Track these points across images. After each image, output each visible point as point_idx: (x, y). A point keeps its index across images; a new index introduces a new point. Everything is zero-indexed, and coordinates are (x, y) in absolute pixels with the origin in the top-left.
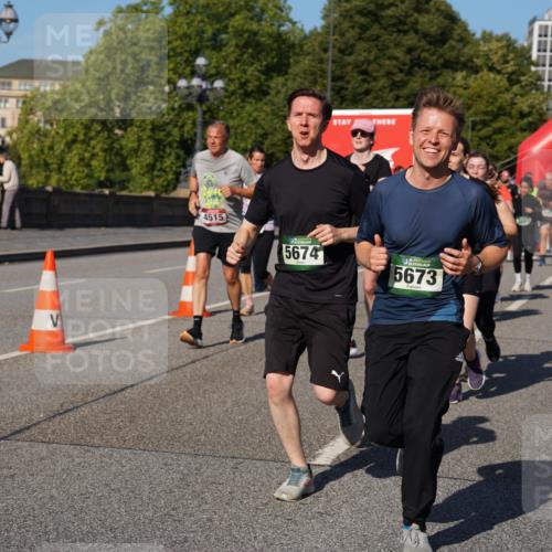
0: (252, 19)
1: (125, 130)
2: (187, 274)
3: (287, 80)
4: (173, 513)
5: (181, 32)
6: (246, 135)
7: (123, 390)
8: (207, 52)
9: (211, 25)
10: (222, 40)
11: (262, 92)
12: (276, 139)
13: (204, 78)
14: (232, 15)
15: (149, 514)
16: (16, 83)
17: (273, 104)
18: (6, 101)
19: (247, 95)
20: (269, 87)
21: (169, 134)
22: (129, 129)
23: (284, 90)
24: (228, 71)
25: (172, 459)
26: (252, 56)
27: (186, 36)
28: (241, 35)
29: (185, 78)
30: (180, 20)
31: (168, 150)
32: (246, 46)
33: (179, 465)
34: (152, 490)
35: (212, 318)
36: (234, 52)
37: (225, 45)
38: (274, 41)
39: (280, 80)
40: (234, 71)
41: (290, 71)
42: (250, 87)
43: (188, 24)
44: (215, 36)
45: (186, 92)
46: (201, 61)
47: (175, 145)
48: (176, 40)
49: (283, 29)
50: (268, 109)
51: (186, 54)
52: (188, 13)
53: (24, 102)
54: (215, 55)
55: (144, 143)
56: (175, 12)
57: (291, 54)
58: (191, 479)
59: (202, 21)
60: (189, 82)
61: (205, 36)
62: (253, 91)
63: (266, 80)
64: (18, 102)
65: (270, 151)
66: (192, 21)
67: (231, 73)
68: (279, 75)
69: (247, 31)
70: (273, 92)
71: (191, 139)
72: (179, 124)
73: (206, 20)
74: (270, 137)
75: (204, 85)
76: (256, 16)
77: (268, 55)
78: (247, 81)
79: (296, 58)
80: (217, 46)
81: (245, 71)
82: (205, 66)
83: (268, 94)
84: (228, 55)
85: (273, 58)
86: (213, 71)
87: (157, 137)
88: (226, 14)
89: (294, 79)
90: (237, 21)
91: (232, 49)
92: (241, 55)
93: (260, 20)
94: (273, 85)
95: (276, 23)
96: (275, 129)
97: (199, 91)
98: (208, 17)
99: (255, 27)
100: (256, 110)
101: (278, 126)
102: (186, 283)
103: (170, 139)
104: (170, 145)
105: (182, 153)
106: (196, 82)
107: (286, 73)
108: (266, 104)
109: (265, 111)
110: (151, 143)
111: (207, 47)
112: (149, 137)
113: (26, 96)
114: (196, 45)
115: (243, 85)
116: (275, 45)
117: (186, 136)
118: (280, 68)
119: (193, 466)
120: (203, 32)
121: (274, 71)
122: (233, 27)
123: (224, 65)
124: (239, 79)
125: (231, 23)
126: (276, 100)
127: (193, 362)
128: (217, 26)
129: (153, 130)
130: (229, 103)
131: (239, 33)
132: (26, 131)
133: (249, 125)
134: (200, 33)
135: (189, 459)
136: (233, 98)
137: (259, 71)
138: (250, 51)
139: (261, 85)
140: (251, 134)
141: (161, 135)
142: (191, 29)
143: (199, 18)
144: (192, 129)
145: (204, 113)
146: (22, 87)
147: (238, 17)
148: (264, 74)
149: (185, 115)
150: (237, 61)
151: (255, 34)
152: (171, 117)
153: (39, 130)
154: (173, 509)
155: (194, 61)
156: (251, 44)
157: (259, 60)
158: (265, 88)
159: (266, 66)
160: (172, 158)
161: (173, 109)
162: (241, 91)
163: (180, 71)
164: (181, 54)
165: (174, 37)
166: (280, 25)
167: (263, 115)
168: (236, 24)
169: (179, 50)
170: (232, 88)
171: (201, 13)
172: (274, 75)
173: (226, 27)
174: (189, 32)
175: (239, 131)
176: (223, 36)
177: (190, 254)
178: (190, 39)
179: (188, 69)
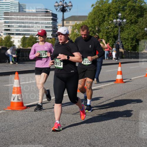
0: (133, 2)
1: (99, 33)
2: (118, 72)
3: (143, 19)
4: (120, 135)
5: (114, 7)
6: (132, 34)
7: (103, 102)
8: (121, 12)
9: (122, 5)
10: (125, 8)
11: (136, 22)
12: (140, 35)
13: (120, 19)
14: (128, 2)
15: (114, 135)
16: (71, 22)
17: (139, 25)
18: (68, 27)
19: (132, 23)
20: (138, 21)
21: (110, 34)
22: (100, 33)
23: (142, 21)
24: (126, 17)
25: (118, 121)
26: (133, 13)
27: (115, 8)
28: (130, 7)
29: (115, 19)
30: (114, 4)
31: (110, 38)
32: (132, 10)
33: (120, 122)
34: (114, 129)
35: (125, 83)
36: (128, 12)
37: (126, 10)
38: (140, 8)
39: (141, 19)
40: (128, 17)
41: (144, 16)
42: (133, 21)
43: (116, 5)
44: (123, 8)
45: (115, 23)
46: (120, 14)
47: (112, 37)
48: (113, 9)
49: (142, 5)
50: (138, 27)
51: (115, 13)
52: (116, 2)
53: (73, 27)
54: (123, 13)
55: (104, 37)
56: (112, 1)
57: (144, 11)
58: (124, 126)
59: (120, 4)
60: (116, 20)
61: (121, 8)
62: (133, 22)
63: (137, 19)
64: (71, 27)
65: (138, 38)
66: (117, 4)
67: (127, 17)
68: (141, 18)
69: (132, 6)
70: (139, 22)
72: (113, 31)
73: (121, 3)
74: (138, 34)
75: (121, 21)
76: (135, 1)
77: (138, 12)
78: (132, 19)
79: (146, 13)
80: (124, 10)
81: (131, 17)
82: (121, 16)
83: (138, 23)
84: (127, 13)
85: (139, 13)
86: (123, 17)
87: (107, 35)
88: (126, 1)
89: (145, 19)
90: (129, 3)
91: (128, 11)
92: (130, 12)
93: (136, 3)
94: (139, 20)
95: (140, 3)
96: (140, 32)
97: (119, 22)
98: (121, 2)
99: (134, 4)
100: (134, 27)
101: (140, 31)
102: (118, 74)
103: (111, 36)
104: (111, 37)
105: (114, 39)
106: (118, 20)
107: (143, 17)
108: (137, 25)
109: (137, 27)
110: (106, 37)
111: (121, 10)
112: (105, 35)
113: (73, 25)
114: (118, 10)
115: (131, 21)
116: (140, 9)
117: (115, 35)
118: (141, 15)
119: (124, 123)
120: (120, 6)
121: (139, 16)
122: (128, 5)
123: (126, 15)
124: (130, 19)
125: (128, 4)
126: (140, 24)
127: (121, 95)
128: (124, 5)
129: (106, 33)
130: (127, 26)
131: (130, 6)
132: (73, 34)
133: (132, 31)
134: (119, 7)
135: (123, 121)
136: (128, 24)
137: (135, 17)
138: (133, 11)
139: (136, 20)
140: (133, 34)
141: (108, 35)
142: (117, 6)
143: (119, 3)
144: (117, 33)
145: (120, 28)
146: (72, 23)
147: (129, 2)
148: (137, 17)
149: (115, 29)
150: (129, 14)
151: (134, 6)
152: (111, 29)
153: (77, 34)
154: (120, 134)
155: (118, 15)
156: (133, 9)
157: (135, 14)
158: (137, 21)
159: (137, 15)
160: (111, 41)
161: (112, 27)
162: (130, 22)
163: (114, 17)
164: (114, 13)
165: (112, 8)
166: (141, 4)
167: (136, 28)
168: (129, 4)
169: (114, 12)
170: (128, 21)
171: (119, 2)
172: (140, 17)
173: (126, 5)
174: (116, 7)
175: (129, 33)
176: (125, 7)
177: (119, 66)
178: (116, 8)
179: (116, 17)
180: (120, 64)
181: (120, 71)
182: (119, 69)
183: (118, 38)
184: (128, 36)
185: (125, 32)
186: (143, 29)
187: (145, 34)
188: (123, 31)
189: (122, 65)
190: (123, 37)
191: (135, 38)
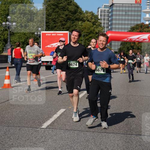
2: (6, 76)
6: (22, 38)
13: (10, 22)
27: (4, 10)
29: (5, 22)
30: (3, 6)
33: (4, 129)
43: (5, 7)
45: (5, 26)
46: (9, 17)
47: (2, 40)
48: (2, 11)
51: (5, 15)
52: (5, 4)
56: (1, 4)
58: (7, 133)
60: (6, 23)
71: (7, 39)
72: (3, 35)
75: (10, 24)
82: (10, 19)
96: (30, 36)
97: (8, 25)
102: (6, 79)
105: (4, 43)
106: (8, 23)
114: (7, 13)
117: (5, 38)
119: (8, 129)
133: (23, 35)
140: (24, 38)
144: (7, 36)
149: (5, 32)
152: (1, 33)
155: (7, 17)
160: (1, 44)
161: (1, 30)
163: (3, 20)
164: (3, 15)
165: (1, 10)
169: (3, 14)
171: (9, 4)
175: (20, 37)
177: (7, 71)
178: (6, 11)
179: (5, 19)
180: (8, 68)
181: (8, 76)
182: (7, 73)
183: (8, 42)
184: (19, 40)
185: (15, 36)
186: (33, 33)
187: (36, 38)
188: (13, 35)
189: (10, 69)
190: (13, 41)
191: (26, 42)
